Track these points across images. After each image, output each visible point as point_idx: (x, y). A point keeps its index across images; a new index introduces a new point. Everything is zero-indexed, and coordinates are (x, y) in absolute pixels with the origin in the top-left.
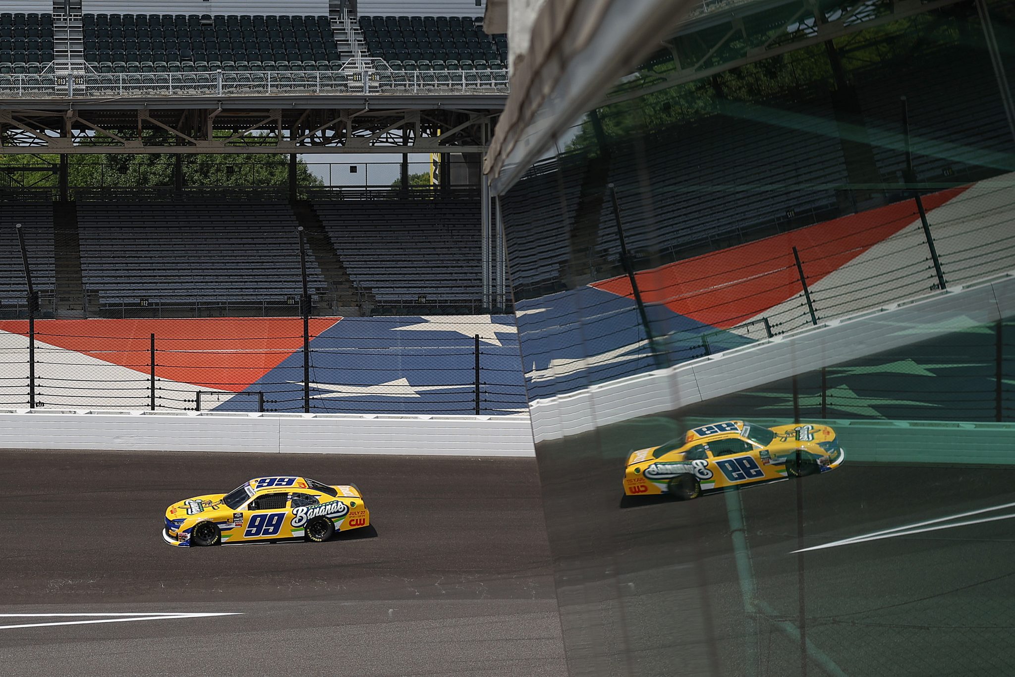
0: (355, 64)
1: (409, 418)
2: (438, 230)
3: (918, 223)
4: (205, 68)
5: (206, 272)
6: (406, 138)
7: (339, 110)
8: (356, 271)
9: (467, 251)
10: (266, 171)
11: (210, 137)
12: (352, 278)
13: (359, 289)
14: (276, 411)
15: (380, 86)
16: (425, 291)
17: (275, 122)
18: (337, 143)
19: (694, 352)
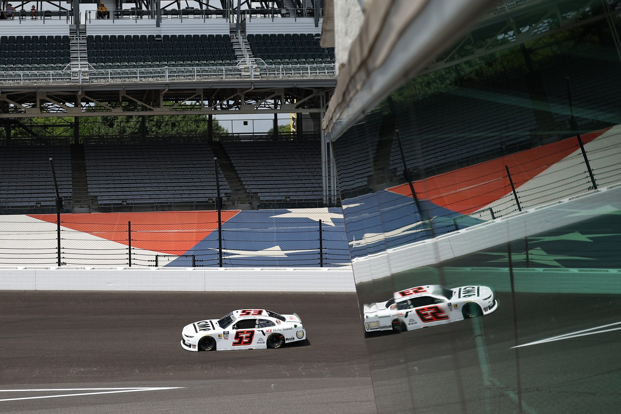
0: (245, 62)
1: (281, 269)
2: (296, 158)
3: (580, 151)
4: (158, 66)
5: (160, 185)
6: (276, 105)
7: (236, 89)
8: (248, 183)
9: (313, 170)
10: (195, 125)
11: (161, 106)
12: (246, 187)
13: (250, 193)
14: (202, 266)
15: (261, 74)
16: (289, 194)
17: (199, 96)
18: (236, 108)
19: (449, 229)
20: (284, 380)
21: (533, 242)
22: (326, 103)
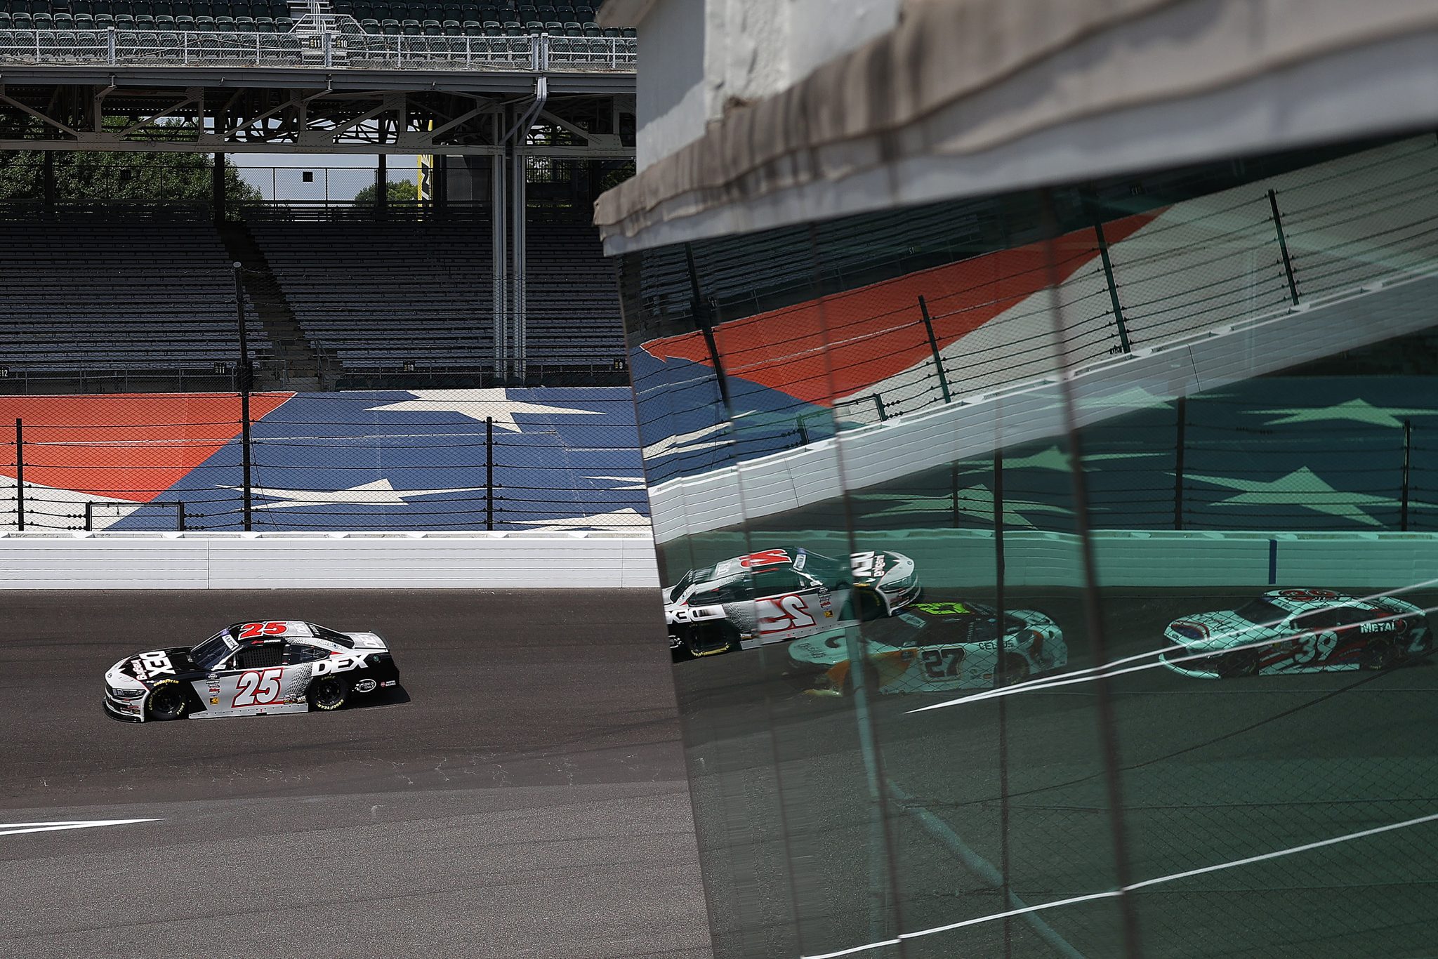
0: (312, 22)
1: (394, 536)
2: (430, 266)
3: (1098, 262)
4: (90, 24)
5: (93, 327)
6: (383, 132)
7: (288, 90)
8: (313, 325)
9: (470, 296)
10: (177, 177)
11: (98, 127)
12: (308, 335)
13: (318, 351)
14: (203, 528)
15: (349, 55)
16: (414, 354)
17: (194, 105)
18: (284, 138)
19: (789, 441)
20: (401, 795)
21: (970, 472)
22: (507, 132)
